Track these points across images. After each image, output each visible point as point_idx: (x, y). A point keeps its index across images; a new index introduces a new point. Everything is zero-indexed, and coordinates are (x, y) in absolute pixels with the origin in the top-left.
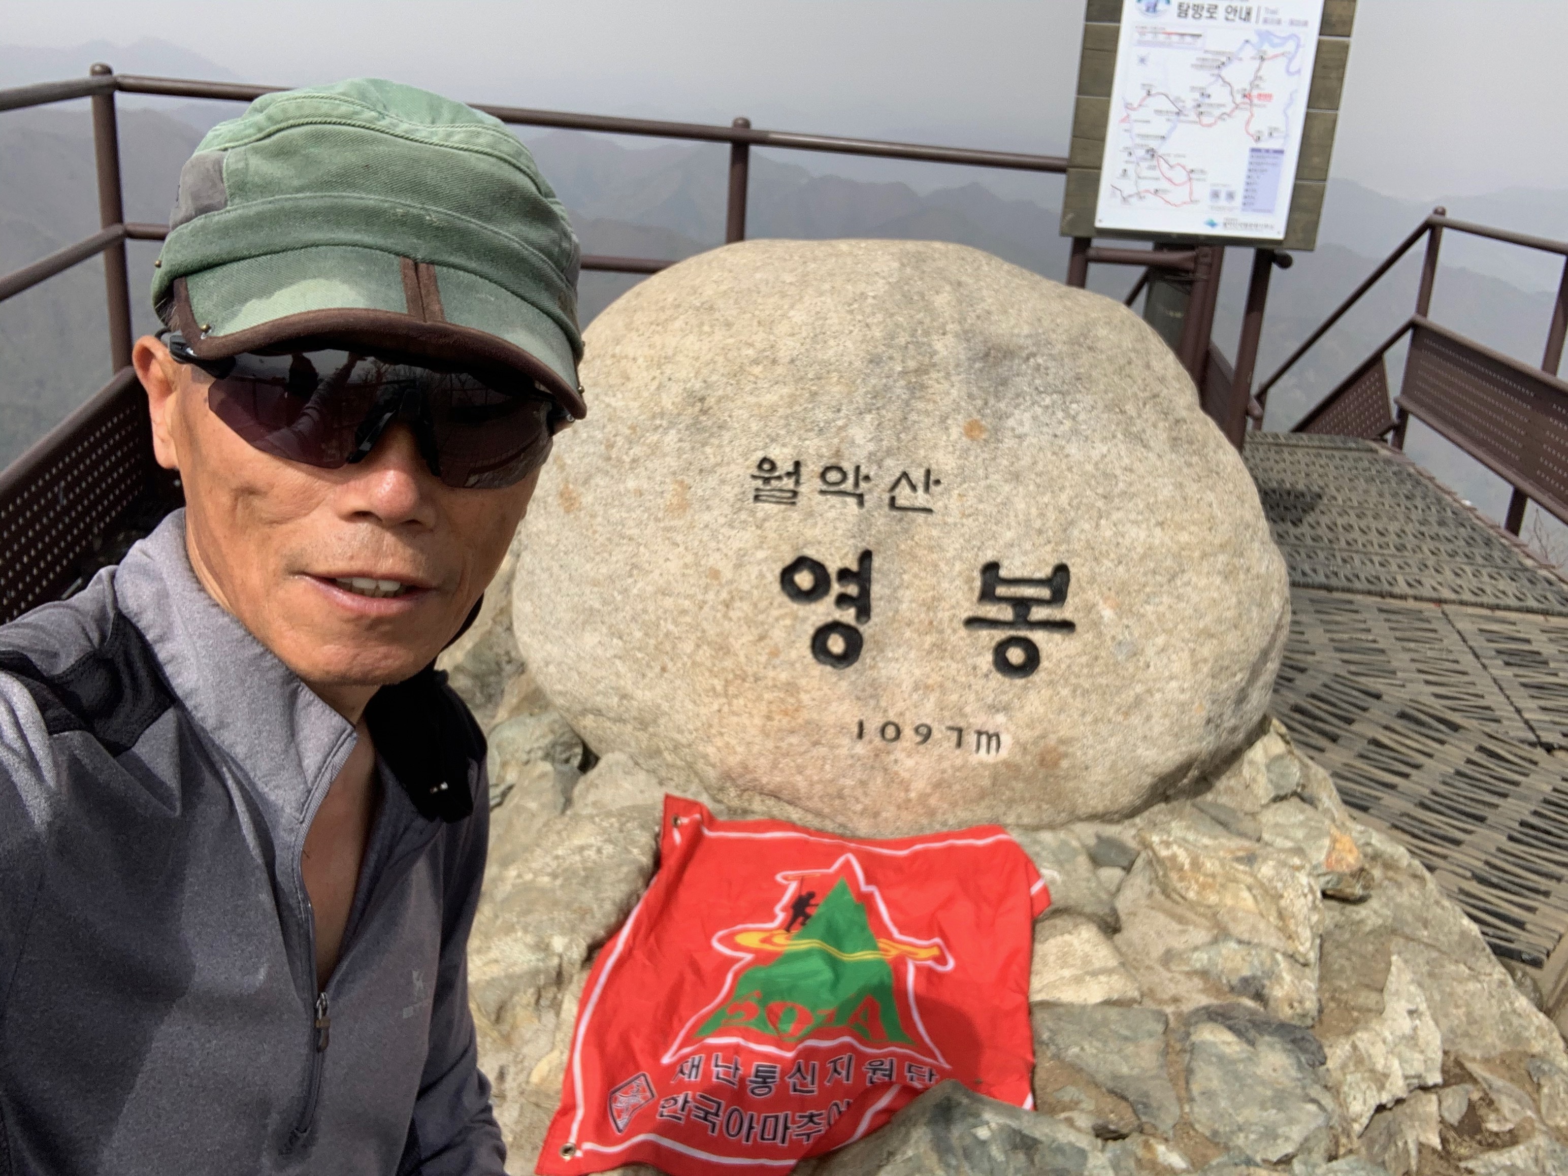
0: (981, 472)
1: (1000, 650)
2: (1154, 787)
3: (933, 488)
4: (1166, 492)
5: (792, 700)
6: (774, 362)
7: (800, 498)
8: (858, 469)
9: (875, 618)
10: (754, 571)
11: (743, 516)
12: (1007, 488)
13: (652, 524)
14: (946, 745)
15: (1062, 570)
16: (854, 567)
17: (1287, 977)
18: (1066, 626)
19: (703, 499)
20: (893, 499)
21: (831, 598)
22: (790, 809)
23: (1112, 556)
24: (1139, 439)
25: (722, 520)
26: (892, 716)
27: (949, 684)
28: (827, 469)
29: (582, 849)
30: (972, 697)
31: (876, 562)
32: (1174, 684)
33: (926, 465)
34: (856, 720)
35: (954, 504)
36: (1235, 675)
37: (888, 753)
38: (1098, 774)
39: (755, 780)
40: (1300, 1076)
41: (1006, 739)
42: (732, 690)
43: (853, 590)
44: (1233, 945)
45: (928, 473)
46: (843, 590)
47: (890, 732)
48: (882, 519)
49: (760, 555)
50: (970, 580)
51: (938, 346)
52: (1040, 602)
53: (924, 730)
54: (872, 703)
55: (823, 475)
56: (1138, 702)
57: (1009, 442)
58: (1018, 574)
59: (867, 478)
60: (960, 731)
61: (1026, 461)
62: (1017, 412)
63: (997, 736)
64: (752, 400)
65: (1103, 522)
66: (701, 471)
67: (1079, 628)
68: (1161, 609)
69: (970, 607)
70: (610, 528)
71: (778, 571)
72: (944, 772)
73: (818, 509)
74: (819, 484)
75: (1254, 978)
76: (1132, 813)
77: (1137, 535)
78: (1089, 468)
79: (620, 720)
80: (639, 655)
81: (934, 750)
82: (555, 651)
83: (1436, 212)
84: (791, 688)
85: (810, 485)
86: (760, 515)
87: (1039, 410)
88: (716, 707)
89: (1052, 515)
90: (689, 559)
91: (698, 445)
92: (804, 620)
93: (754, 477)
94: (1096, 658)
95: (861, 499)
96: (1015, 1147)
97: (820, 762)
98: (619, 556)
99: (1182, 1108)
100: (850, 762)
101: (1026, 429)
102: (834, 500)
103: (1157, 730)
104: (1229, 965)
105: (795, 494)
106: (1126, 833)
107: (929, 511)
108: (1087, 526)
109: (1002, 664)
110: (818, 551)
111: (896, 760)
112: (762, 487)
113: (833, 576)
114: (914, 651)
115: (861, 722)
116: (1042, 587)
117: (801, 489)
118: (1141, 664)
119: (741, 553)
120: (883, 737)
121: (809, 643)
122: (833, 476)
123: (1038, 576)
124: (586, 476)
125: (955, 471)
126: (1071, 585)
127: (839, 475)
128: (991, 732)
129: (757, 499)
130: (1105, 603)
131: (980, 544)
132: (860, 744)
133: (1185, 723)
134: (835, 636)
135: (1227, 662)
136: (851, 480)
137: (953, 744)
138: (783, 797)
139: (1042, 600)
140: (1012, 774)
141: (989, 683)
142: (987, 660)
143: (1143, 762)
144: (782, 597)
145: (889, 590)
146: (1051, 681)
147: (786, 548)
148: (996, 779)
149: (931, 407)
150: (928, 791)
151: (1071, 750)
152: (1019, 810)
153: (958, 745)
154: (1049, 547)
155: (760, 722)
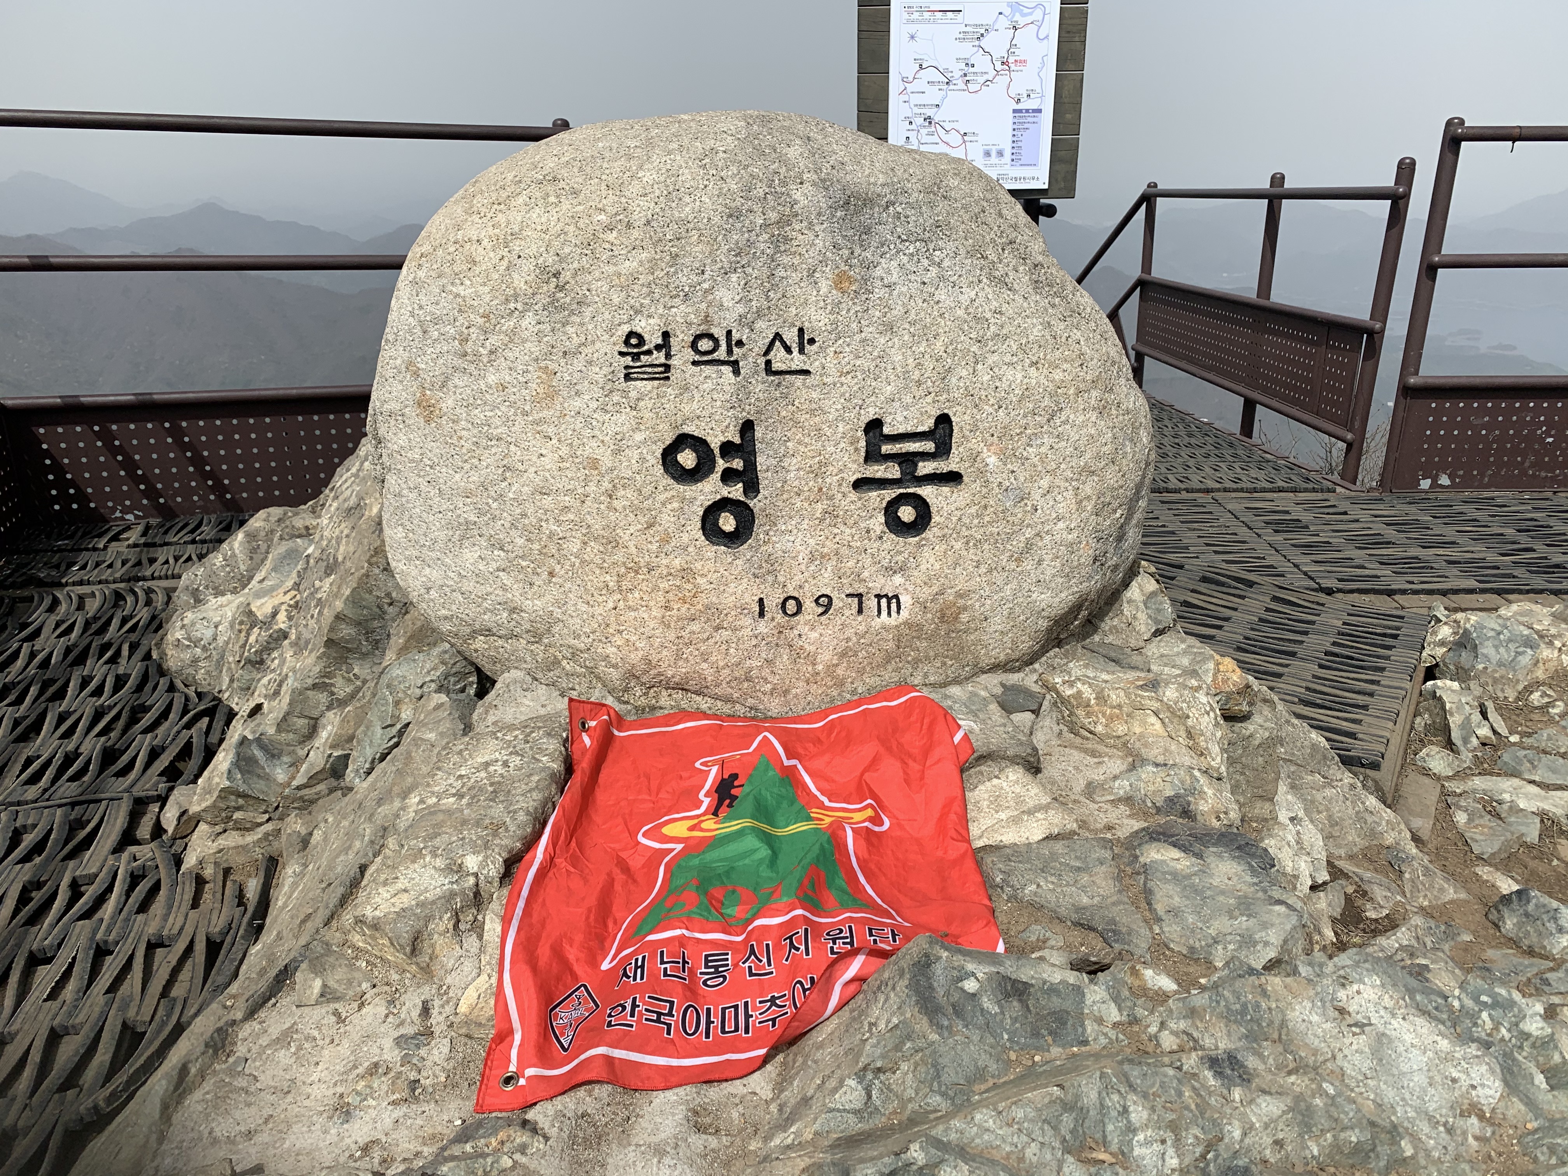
0: (854, 325)
1: (891, 509)
2: (1049, 630)
3: (807, 347)
4: (1036, 332)
5: (689, 586)
6: (629, 225)
7: (673, 371)
8: (729, 333)
9: (763, 492)
10: (635, 455)
11: (616, 398)
12: (882, 340)
13: (519, 418)
14: (847, 612)
15: (944, 420)
16: (737, 440)
17: (1210, 792)
18: (953, 478)
19: (570, 384)
20: (768, 363)
21: (716, 476)
22: (699, 699)
23: (992, 401)
24: (1003, 282)
25: (594, 405)
26: (791, 590)
27: (844, 551)
28: (698, 337)
29: (487, 764)
30: (869, 561)
31: (759, 433)
32: (1061, 525)
33: (798, 324)
34: (756, 598)
35: (831, 362)
36: (1115, 511)
37: (791, 629)
38: (997, 623)
39: (660, 674)
40: (1255, 880)
41: (905, 599)
42: (625, 584)
43: (738, 464)
44: (1151, 768)
45: (801, 331)
46: (728, 465)
47: (791, 606)
48: (760, 386)
49: (639, 437)
50: (854, 441)
51: (797, 196)
52: (924, 456)
53: (823, 600)
54: (770, 578)
55: (694, 345)
56: (1029, 546)
57: (880, 292)
58: (901, 429)
59: (740, 343)
60: (860, 596)
61: (899, 310)
62: (883, 261)
63: (896, 597)
64: (611, 269)
65: (980, 366)
66: (565, 353)
67: (965, 479)
68: (1043, 450)
69: (857, 469)
70: (475, 431)
71: (659, 453)
72: (848, 640)
73: (693, 381)
74: (691, 355)
75: (1177, 796)
76: (1031, 659)
77: (1014, 376)
78: (960, 312)
79: (513, 636)
80: (524, 564)
81: (835, 619)
82: (435, 574)
83: (1149, 186)
84: (687, 573)
85: (682, 357)
86: (633, 394)
87: (905, 259)
88: (611, 605)
89: (929, 364)
90: (564, 451)
91: (558, 326)
92: (692, 500)
93: (622, 354)
94: (986, 507)
95: (735, 366)
96: (1007, 996)
97: (724, 647)
98: (490, 459)
99: (1151, 929)
100: (754, 642)
101: (895, 278)
102: (708, 370)
103: (1049, 572)
104: (1151, 788)
105: (667, 367)
106: (1028, 679)
107: (806, 372)
108: (964, 373)
109: (895, 525)
110: (698, 427)
111: (800, 635)
112: (631, 364)
113: (717, 452)
114: (806, 521)
115: (761, 600)
116: (926, 440)
117: (673, 362)
118: (1029, 508)
119: (619, 437)
120: (785, 612)
121: (699, 525)
122: (705, 345)
123: (920, 429)
124: (442, 378)
125: (829, 327)
126: (955, 434)
127: (711, 343)
128: (890, 595)
129: (627, 377)
130: (989, 450)
131: (860, 402)
132: (762, 623)
133: (1075, 564)
134: (725, 514)
135: (1109, 499)
136: (723, 347)
137: (855, 611)
138: (691, 688)
139: (927, 453)
140: (915, 635)
141: (884, 545)
142: (879, 522)
143: (1039, 607)
144: (666, 479)
145: (775, 460)
146: (944, 536)
147: (664, 427)
148: (900, 641)
149: (797, 260)
150: (835, 662)
151: (970, 602)
152: (925, 670)
153: (859, 611)
154: (929, 399)
155: (659, 614)
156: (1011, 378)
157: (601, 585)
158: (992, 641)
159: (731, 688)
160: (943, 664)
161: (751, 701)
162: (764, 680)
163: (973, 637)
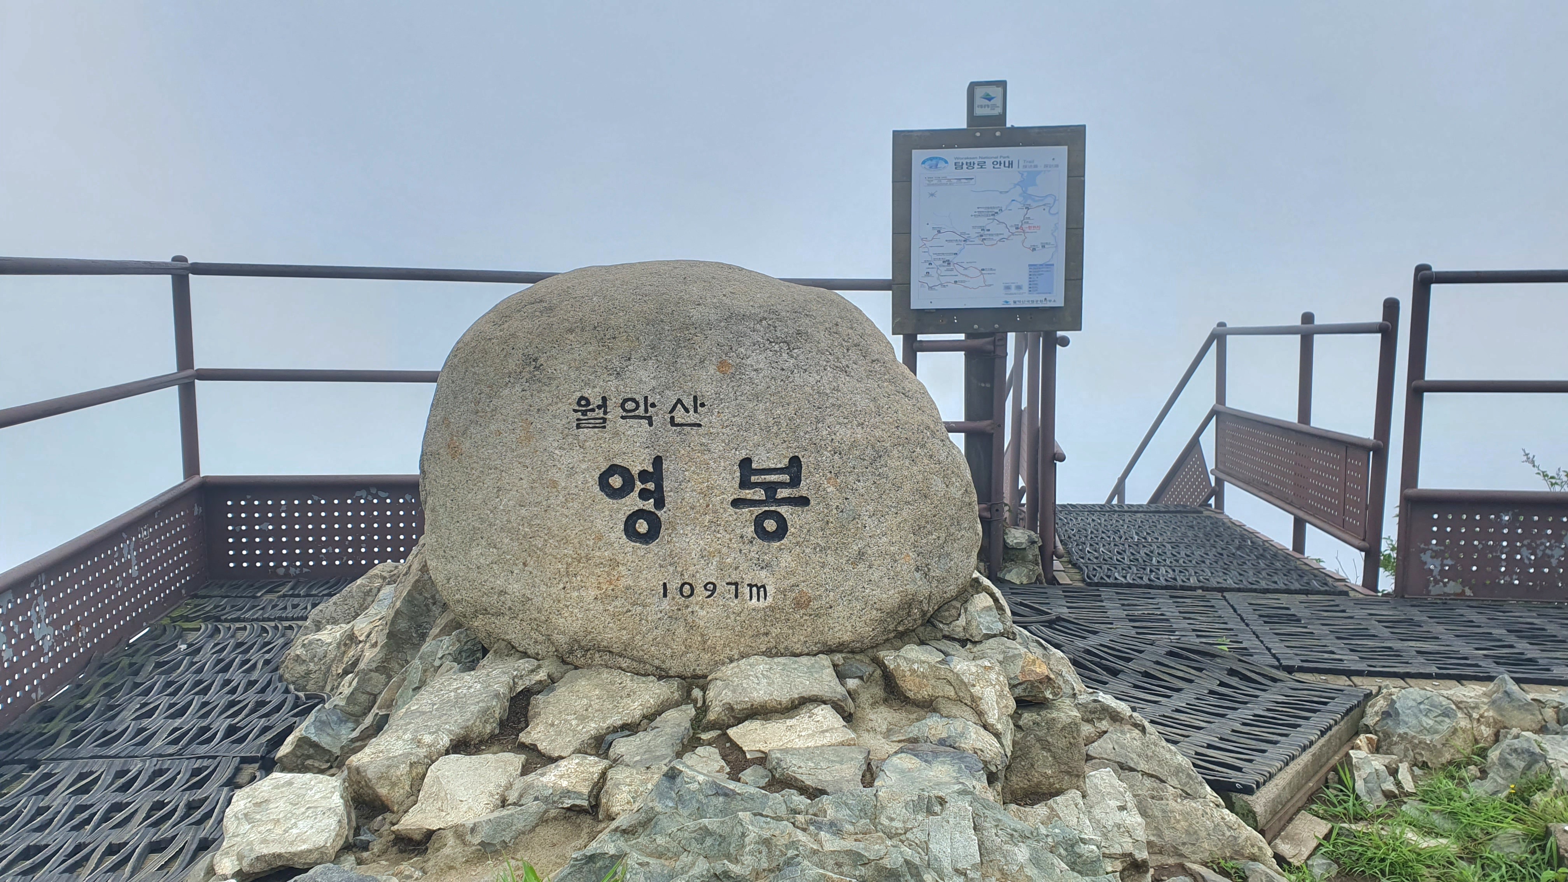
0: (731, 395)
1: (758, 523)
2: (883, 621)
3: (700, 409)
5: (614, 572)
6: (583, 330)
7: (608, 422)
8: (646, 398)
9: (667, 506)
10: (581, 478)
11: (570, 440)
12: (751, 406)
13: (508, 454)
14: (727, 596)
15: (795, 461)
16: (651, 469)
18: (803, 501)
19: (541, 431)
20: (672, 418)
21: (635, 494)
23: (829, 449)
24: (843, 371)
25: (556, 444)
26: (686, 578)
27: (724, 550)
28: (626, 401)
30: (743, 559)
31: (665, 465)
32: (884, 539)
33: (693, 393)
34: (661, 583)
35: (715, 419)
36: (931, 533)
37: (687, 607)
38: (840, 611)
39: (593, 639)
41: (770, 589)
42: (571, 571)
43: (651, 486)
44: (937, 718)
45: (695, 398)
46: (643, 486)
47: (687, 589)
48: (667, 433)
49: (584, 466)
50: (732, 473)
51: (693, 312)
52: (783, 485)
53: (710, 587)
54: (671, 569)
55: (622, 406)
56: (861, 554)
57: (749, 374)
58: (765, 466)
59: (653, 405)
60: (736, 584)
61: (763, 386)
62: (753, 354)
63: (764, 586)
64: (570, 356)
65: (820, 425)
66: (539, 410)
67: (812, 502)
68: (868, 484)
69: (733, 491)
70: (482, 463)
71: (597, 477)
73: (621, 429)
74: (620, 412)
76: (870, 643)
77: (846, 432)
78: (808, 389)
79: (500, 613)
80: (508, 557)
81: (718, 601)
82: (453, 567)
83: (1218, 324)
84: (614, 563)
85: (614, 413)
86: (582, 437)
87: (770, 354)
88: (562, 586)
89: (784, 422)
90: (536, 475)
91: (535, 393)
92: (618, 510)
93: (575, 411)
94: (828, 522)
95: (649, 419)
98: (489, 483)
100: (659, 615)
101: (761, 366)
102: (631, 422)
103: (878, 574)
105: (605, 420)
107: (700, 425)
108: (809, 429)
109: (761, 533)
110: (623, 460)
111: (693, 612)
112: (582, 417)
113: (636, 477)
114: (698, 528)
115: (665, 584)
116: (784, 474)
117: (608, 416)
118: (859, 526)
119: (571, 466)
120: (683, 596)
121: (622, 527)
122: (630, 405)
123: (779, 466)
124: (463, 429)
125: (714, 396)
126: (803, 471)
127: (634, 404)
128: (759, 585)
129: (578, 426)
130: (829, 483)
131: (736, 446)
132: (666, 601)
133: (898, 569)
134: (642, 521)
135: (923, 523)
136: (642, 407)
137: (733, 596)
138: (614, 650)
139: (784, 483)
140: (778, 616)
141: (754, 548)
142: (750, 530)
143: (871, 600)
144: (601, 495)
145: (676, 485)
146: (798, 543)
147: (601, 459)
148: (766, 620)
149: (693, 353)
150: (718, 634)
151: (818, 593)
152: (786, 643)
153: (736, 597)
154: (784, 445)
155: (593, 593)
156: (843, 433)
157: (556, 571)
158: (836, 625)
159: (643, 651)
160: (799, 640)
161: (656, 661)
162: (667, 645)
163: (821, 620)
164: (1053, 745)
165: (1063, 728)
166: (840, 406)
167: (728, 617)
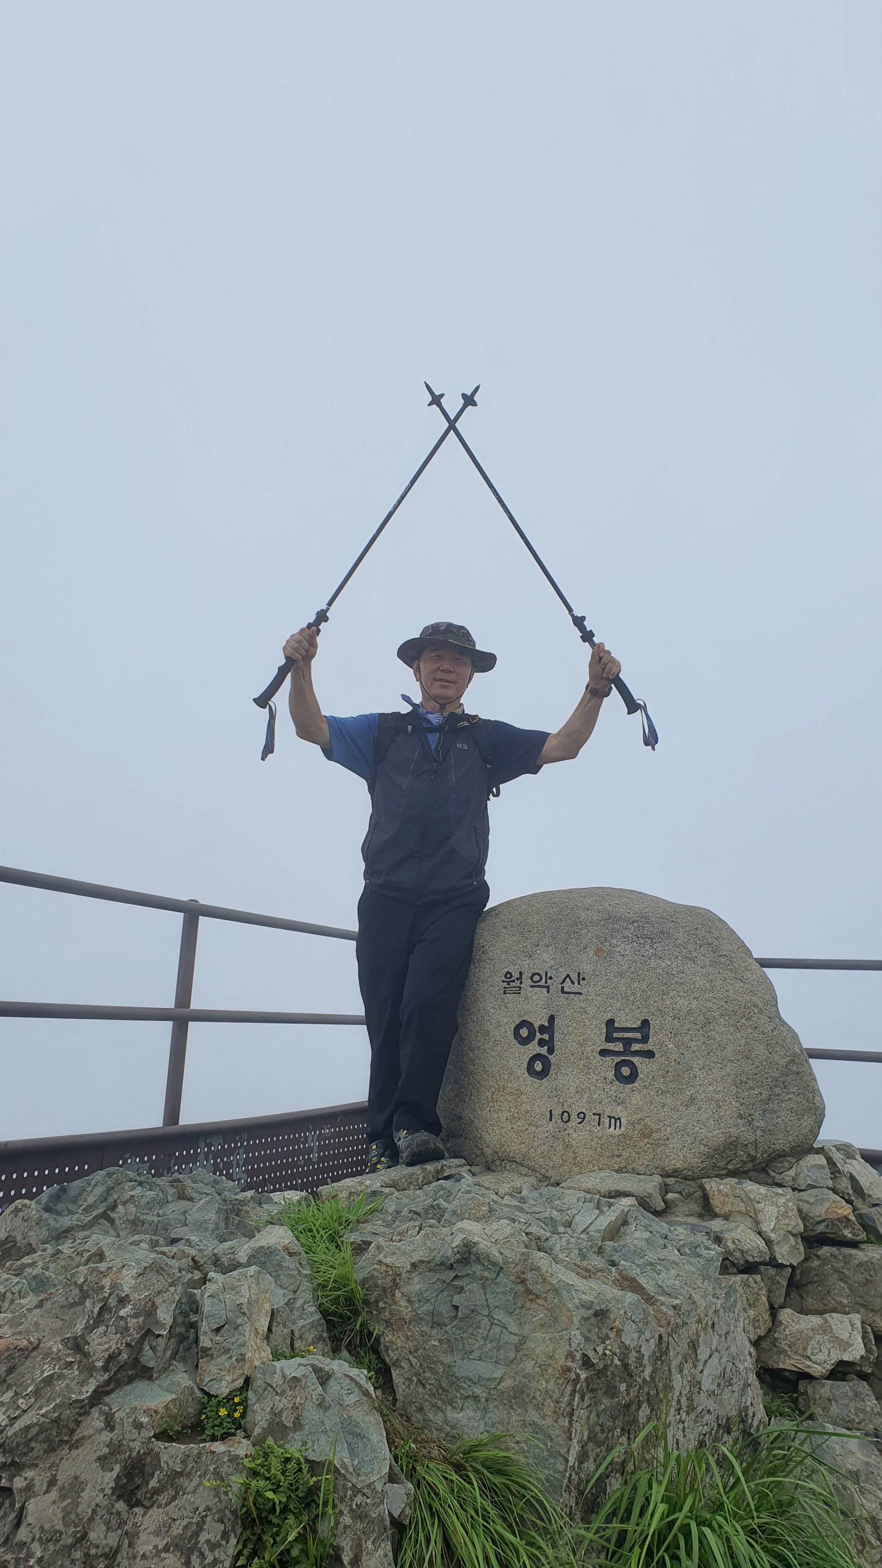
0: (603, 972)
1: (618, 1066)
2: (711, 1156)
3: (581, 981)
5: (519, 1100)
7: (522, 990)
8: (546, 973)
9: (556, 1052)
10: (503, 1030)
11: (499, 1001)
12: (616, 980)
14: (592, 1124)
15: (645, 1023)
16: (547, 1024)
18: (650, 1054)
19: (483, 997)
20: (562, 988)
21: (536, 1042)
22: (522, 1168)
23: (671, 1014)
26: (566, 1108)
27: (592, 1088)
28: (534, 974)
30: (605, 1096)
31: (557, 1022)
32: (711, 1088)
33: (578, 971)
34: (549, 1110)
35: (592, 989)
37: (565, 1130)
38: (674, 1142)
39: (505, 1151)
41: (623, 1120)
43: (546, 1037)
45: (579, 974)
46: (541, 1037)
47: (566, 1116)
48: (559, 999)
49: (506, 1021)
50: (600, 1029)
51: (583, 914)
52: (636, 1040)
53: (582, 1116)
54: (556, 1099)
55: (531, 978)
56: (692, 1099)
57: (618, 958)
58: (624, 1025)
59: (551, 978)
60: (599, 1115)
61: (626, 967)
62: (623, 945)
63: (619, 1119)
64: (502, 945)
65: (665, 997)
67: (657, 1055)
68: (700, 1043)
69: (601, 1045)
71: (513, 1029)
73: (530, 995)
74: (530, 983)
76: (701, 1173)
78: (660, 971)
81: (586, 1126)
84: (519, 1092)
85: (526, 984)
86: (506, 1001)
87: (637, 945)
88: (488, 1109)
89: (639, 993)
92: (524, 1053)
93: (503, 982)
94: (667, 1072)
95: (548, 989)
100: (546, 1135)
101: (627, 952)
102: (536, 990)
103: (705, 1115)
105: (520, 988)
107: (581, 994)
108: (657, 999)
109: (619, 1076)
110: (530, 1017)
111: (569, 1134)
112: (507, 986)
114: (575, 1070)
115: (551, 1111)
116: (636, 1032)
117: (523, 985)
118: (691, 1076)
119: (498, 1021)
120: (563, 1121)
121: (526, 1066)
122: (536, 978)
123: (634, 1026)
125: (592, 973)
126: (651, 1030)
127: (539, 977)
128: (616, 1117)
129: (505, 993)
130: (669, 1041)
131: (605, 1010)
132: (551, 1124)
133: (722, 1114)
134: (538, 1062)
135: (745, 1079)
136: (543, 980)
137: (596, 1124)
138: (517, 1160)
139: (637, 1040)
140: (628, 1142)
141: (613, 1088)
142: (611, 1074)
143: (699, 1136)
144: (514, 1042)
145: (563, 1036)
146: (645, 1086)
147: (516, 1016)
148: (619, 1145)
149: (579, 942)
150: (585, 1153)
151: (658, 1127)
152: (633, 1165)
153: (599, 1124)
154: (638, 1011)
155: (506, 1114)
156: (682, 1003)
158: (672, 1154)
159: (535, 1161)
160: (643, 1163)
161: (543, 1170)
162: (550, 1158)
163: (660, 1149)
164: (849, 1278)
165: (860, 1265)
166: (682, 984)
167: (592, 1140)
